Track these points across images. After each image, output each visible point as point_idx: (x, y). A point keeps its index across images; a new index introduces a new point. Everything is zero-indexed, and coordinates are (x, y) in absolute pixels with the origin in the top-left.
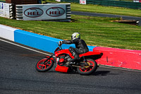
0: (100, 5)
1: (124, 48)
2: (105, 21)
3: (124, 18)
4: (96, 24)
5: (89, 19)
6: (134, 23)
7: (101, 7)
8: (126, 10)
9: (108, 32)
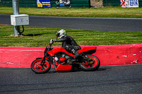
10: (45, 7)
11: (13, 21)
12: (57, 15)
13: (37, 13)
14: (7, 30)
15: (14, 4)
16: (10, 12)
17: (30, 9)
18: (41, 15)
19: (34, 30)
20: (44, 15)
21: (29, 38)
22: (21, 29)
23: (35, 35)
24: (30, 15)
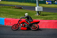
0: (7, 1)
1: (17, 18)
2: (9, 7)
3: (17, 6)
4: (5, 9)
5: (2, 7)
6: (21, 8)
7: (7, 2)
8: (17, 3)
9: (10, 12)
10: (49, 4)
11: (36, 9)
12: (54, 7)
13: (46, 6)
14: (34, 13)
15: (37, 2)
16: (35, 5)
17: (43, 4)
18: (48, 7)
19: (45, 13)
20: (49, 7)
21: (42, 16)
22: (40, 13)
23: (45, 15)
24: (43, 7)
